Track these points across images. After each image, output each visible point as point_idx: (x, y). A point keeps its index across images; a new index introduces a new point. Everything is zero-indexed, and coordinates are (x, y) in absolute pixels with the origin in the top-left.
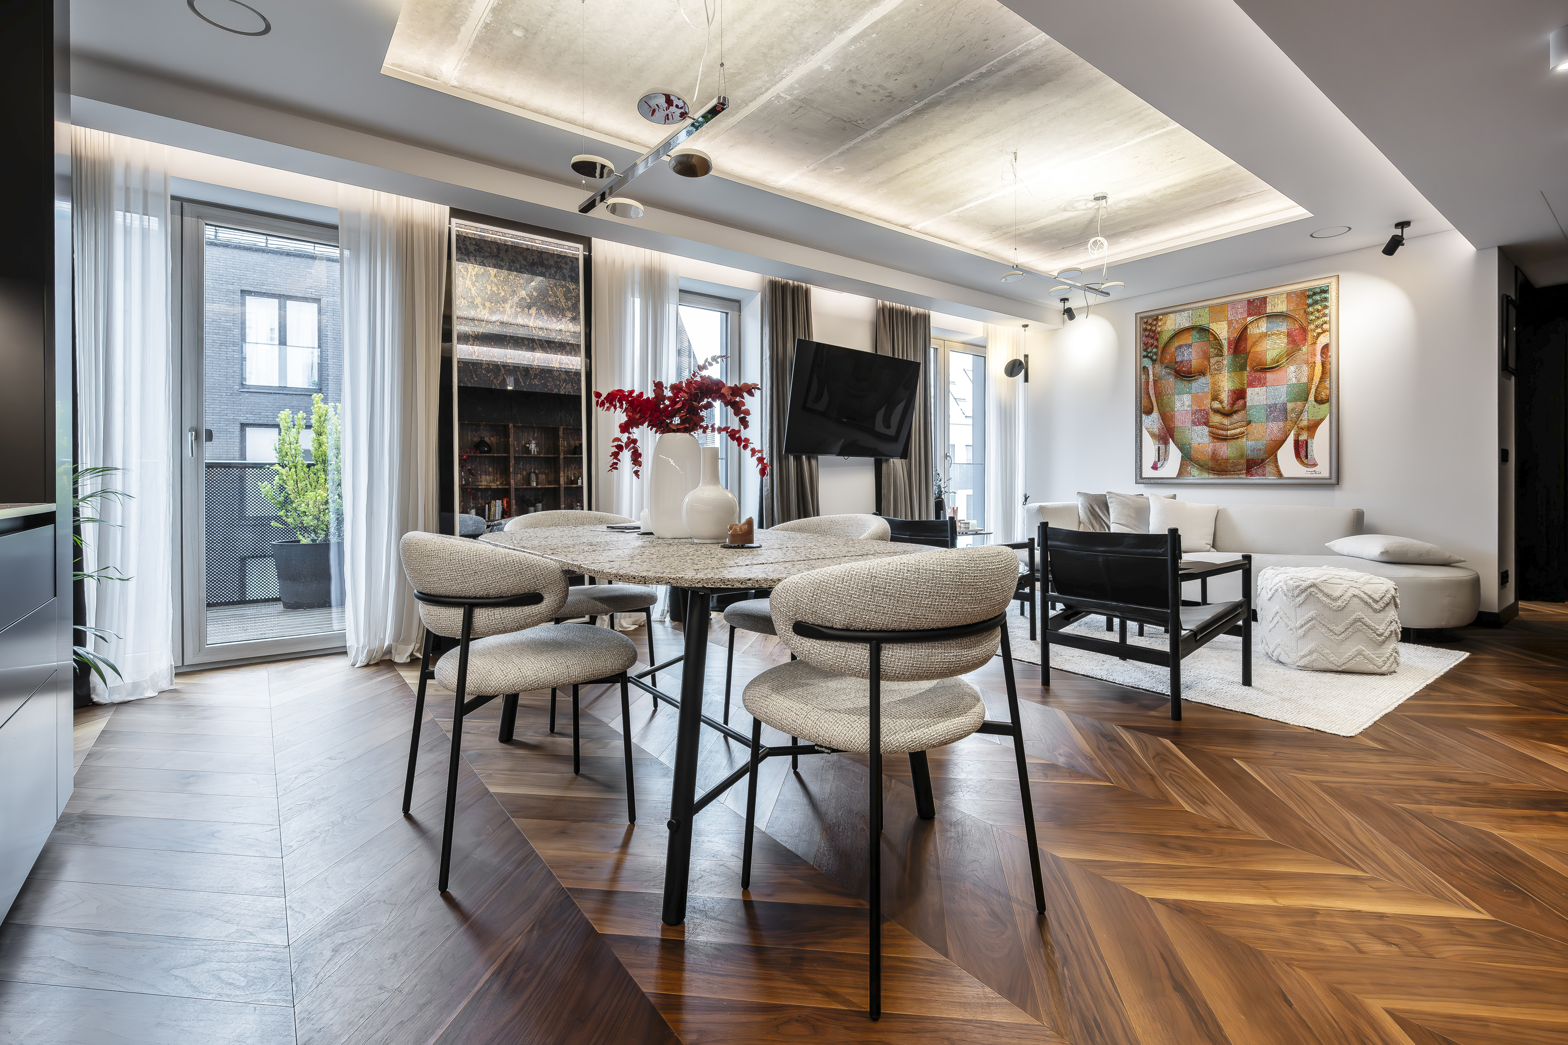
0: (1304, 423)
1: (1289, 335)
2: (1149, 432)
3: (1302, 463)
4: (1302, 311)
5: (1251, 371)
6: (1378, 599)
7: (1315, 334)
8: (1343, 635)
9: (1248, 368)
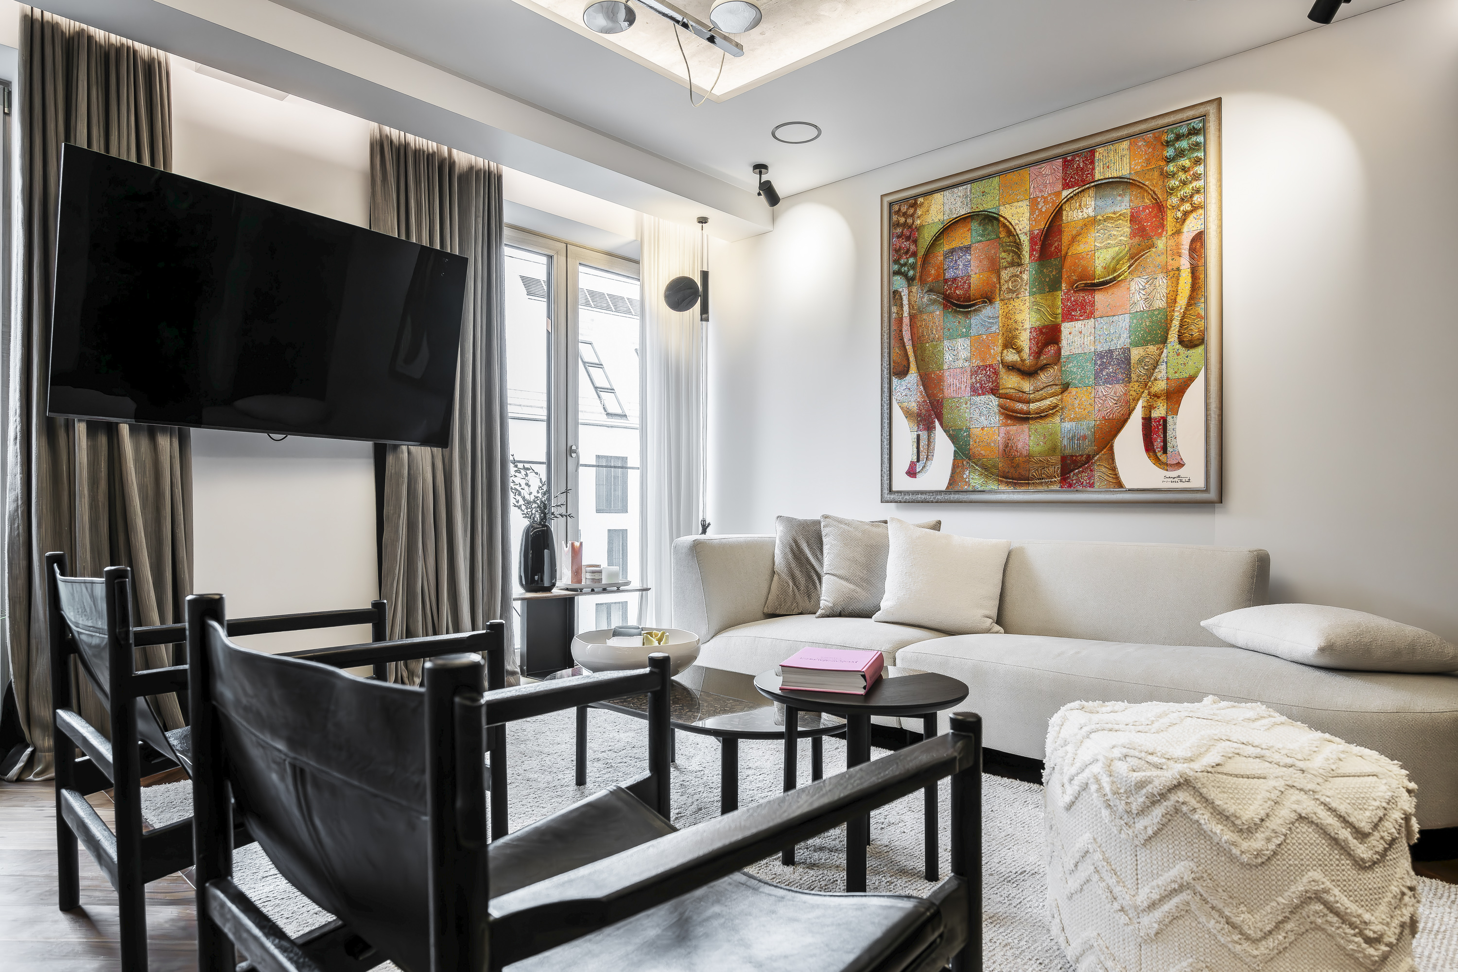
0: (1160, 386)
1: (1134, 219)
2: (902, 408)
3: (1157, 461)
4: (1156, 174)
5: (1069, 290)
6: (1366, 827)
7: (1179, 215)
8: (1271, 942)
9: (1064, 285)
